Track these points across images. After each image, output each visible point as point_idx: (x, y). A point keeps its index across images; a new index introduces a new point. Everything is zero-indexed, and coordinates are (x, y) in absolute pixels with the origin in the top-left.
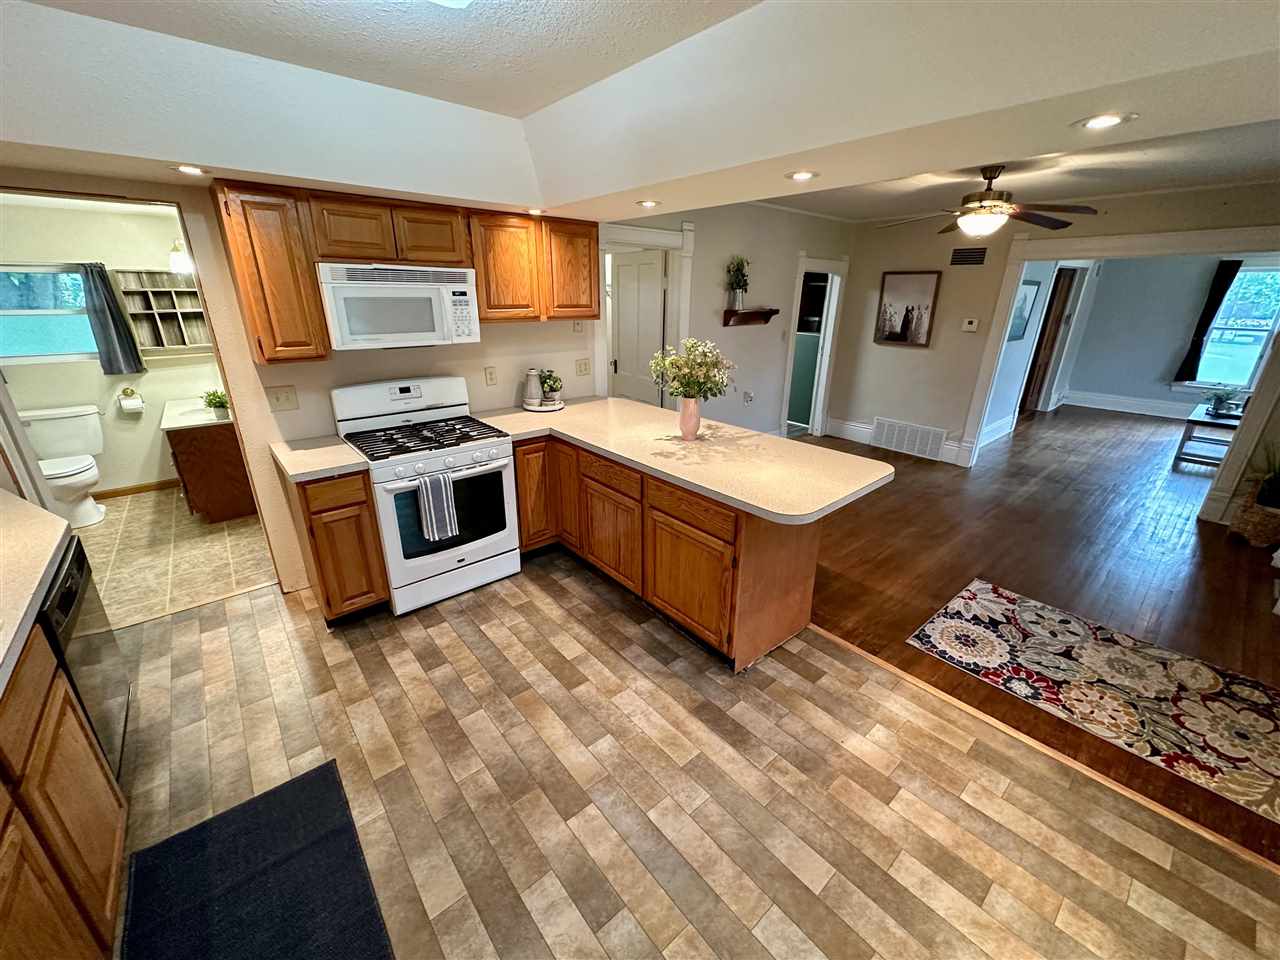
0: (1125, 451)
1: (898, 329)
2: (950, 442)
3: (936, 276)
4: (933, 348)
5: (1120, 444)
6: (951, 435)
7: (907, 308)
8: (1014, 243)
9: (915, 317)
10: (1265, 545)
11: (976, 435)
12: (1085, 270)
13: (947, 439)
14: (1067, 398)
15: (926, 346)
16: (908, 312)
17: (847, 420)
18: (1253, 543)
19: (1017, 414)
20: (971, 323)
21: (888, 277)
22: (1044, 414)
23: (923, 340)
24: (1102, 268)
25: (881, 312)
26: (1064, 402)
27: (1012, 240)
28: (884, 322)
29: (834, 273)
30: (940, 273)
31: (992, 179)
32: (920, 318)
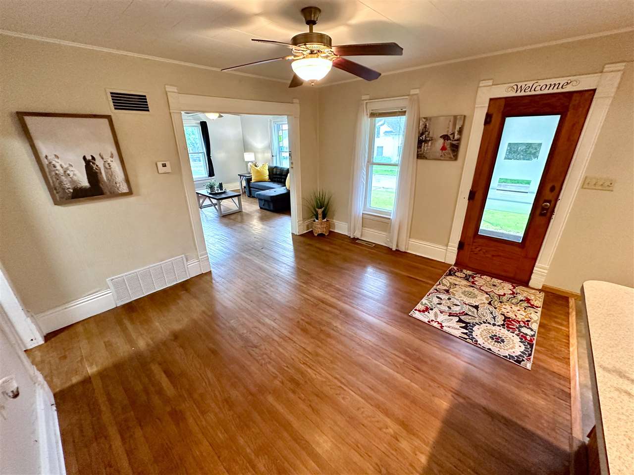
1: (85, 183)
2: (190, 262)
3: (106, 121)
4: (138, 194)
7: (84, 158)
9: (101, 167)
11: (206, 247)
15: (130, 193)
16: (87, 162)
20: (165, 165)
21: (28, 119)
23: (124, 188)
27: (166, 91)
30: (109, 117)
31: (311, 23)
32: (108, 168)
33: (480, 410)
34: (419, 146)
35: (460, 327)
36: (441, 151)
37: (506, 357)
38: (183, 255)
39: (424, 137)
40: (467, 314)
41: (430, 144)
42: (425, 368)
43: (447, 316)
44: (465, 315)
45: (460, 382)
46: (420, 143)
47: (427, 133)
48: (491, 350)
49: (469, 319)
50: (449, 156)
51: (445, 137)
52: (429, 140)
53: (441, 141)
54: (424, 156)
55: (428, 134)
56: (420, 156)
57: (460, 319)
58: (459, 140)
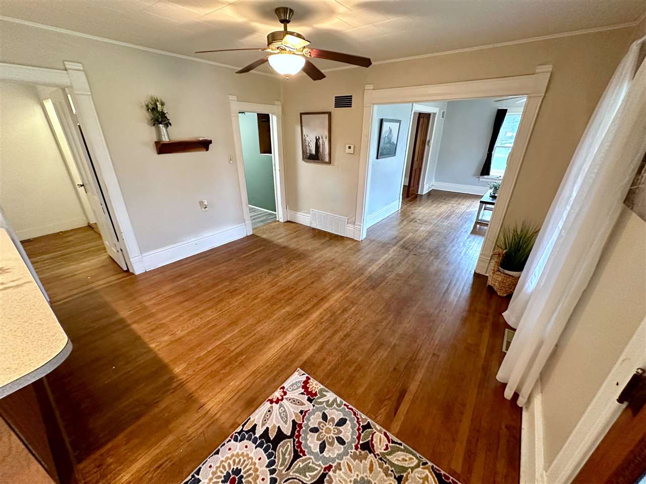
0: (453, 220)
1: (314, 152)
2: (349, 225)
3: (327, 116)
4: (333, 165)
5: (451, 215)
6: (350, 221)
7: (316, 138)
8: (366, 91)
9: (321, 143)
10: (505, 295)
11: (362, 220)
12: (435, 114)
13: (348, 223)
14: (434, 186)
15: (330, 162)
16: (317, 140)
17: (297, 211)
18: (499, 294)
19: (401, 199)
20: (350, 148)
21: (303, 116)
22: (421, 196)
23: (327, 159)
24: (445, 113)
25: (303, 141)
26: (433, 188)
27: (364, 90)
28: (306, 147)
29: (273, 114)
30: (330, 114)
31: (285, 22)
32: (323, 145)
33: (158, 398)
35: (268, 428)
37: (198, 473)
38: (346, 218)
40: (296, 457)
42: (218, 365)
43: (294, 418)
44: (295, 452)
45: (191, 391)
48: (215, 454)
49: (284, 455)
57: (286, 437)
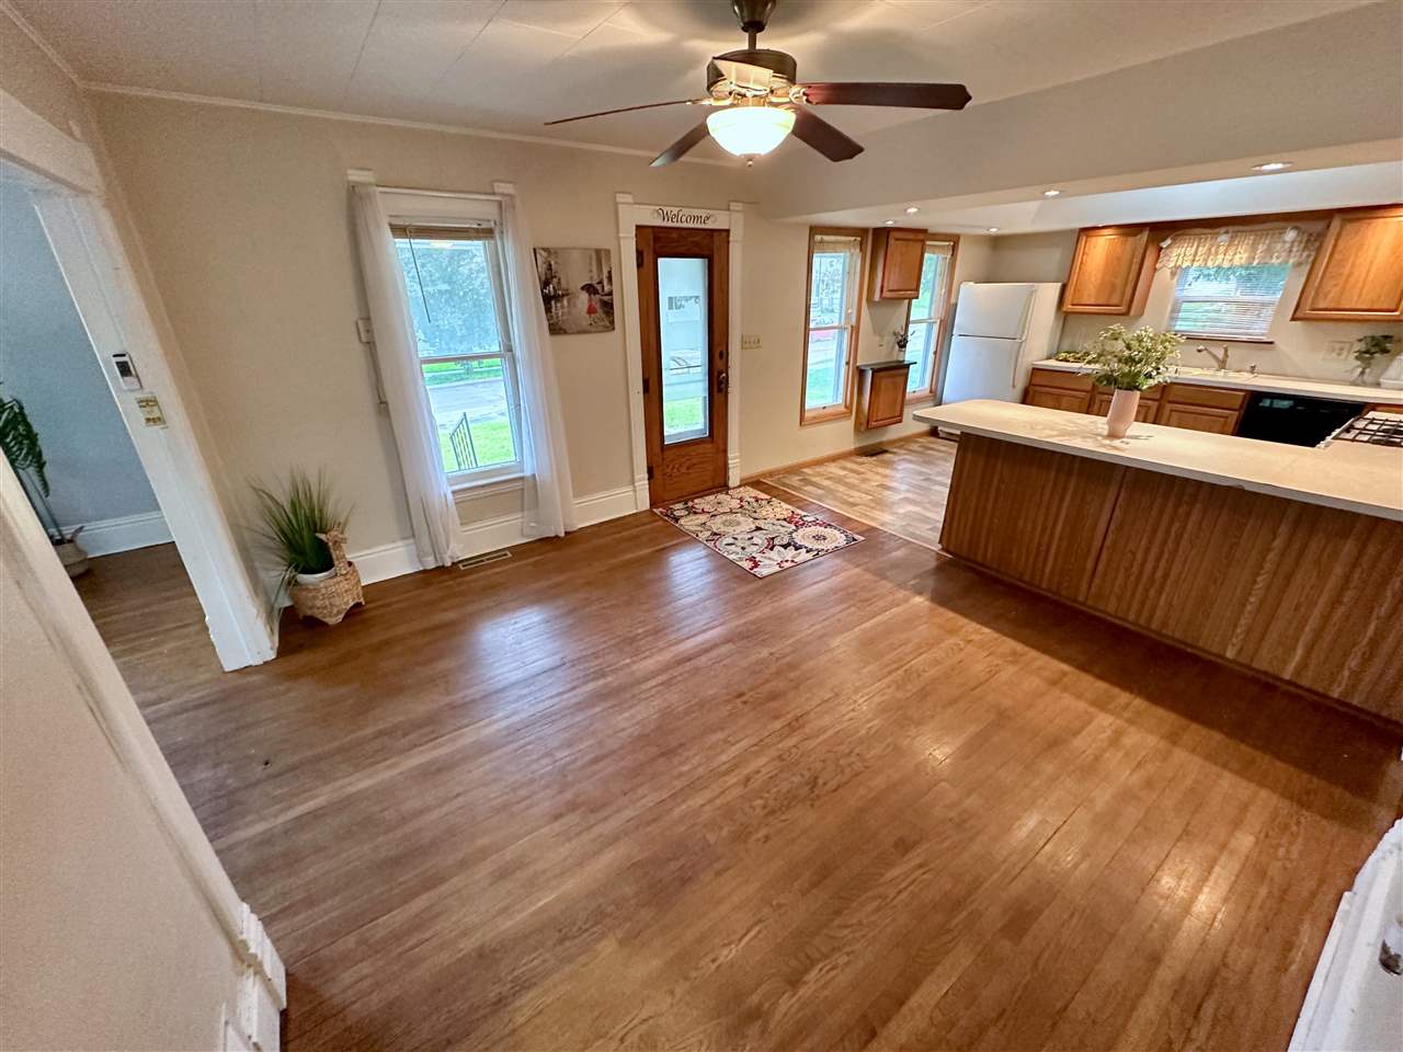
34: (548, 310)
36: (588, 316)
39: (551, 289)
41: (565, 302)
46: (547, 299)
47: (555, 280)
50: (602, 323)
51: (589, 289)
52: (563, 295)
53: (584, 296)
54: (561, 329)
55: (559, 283)
56: (555, 329)
58: (610, 294)
